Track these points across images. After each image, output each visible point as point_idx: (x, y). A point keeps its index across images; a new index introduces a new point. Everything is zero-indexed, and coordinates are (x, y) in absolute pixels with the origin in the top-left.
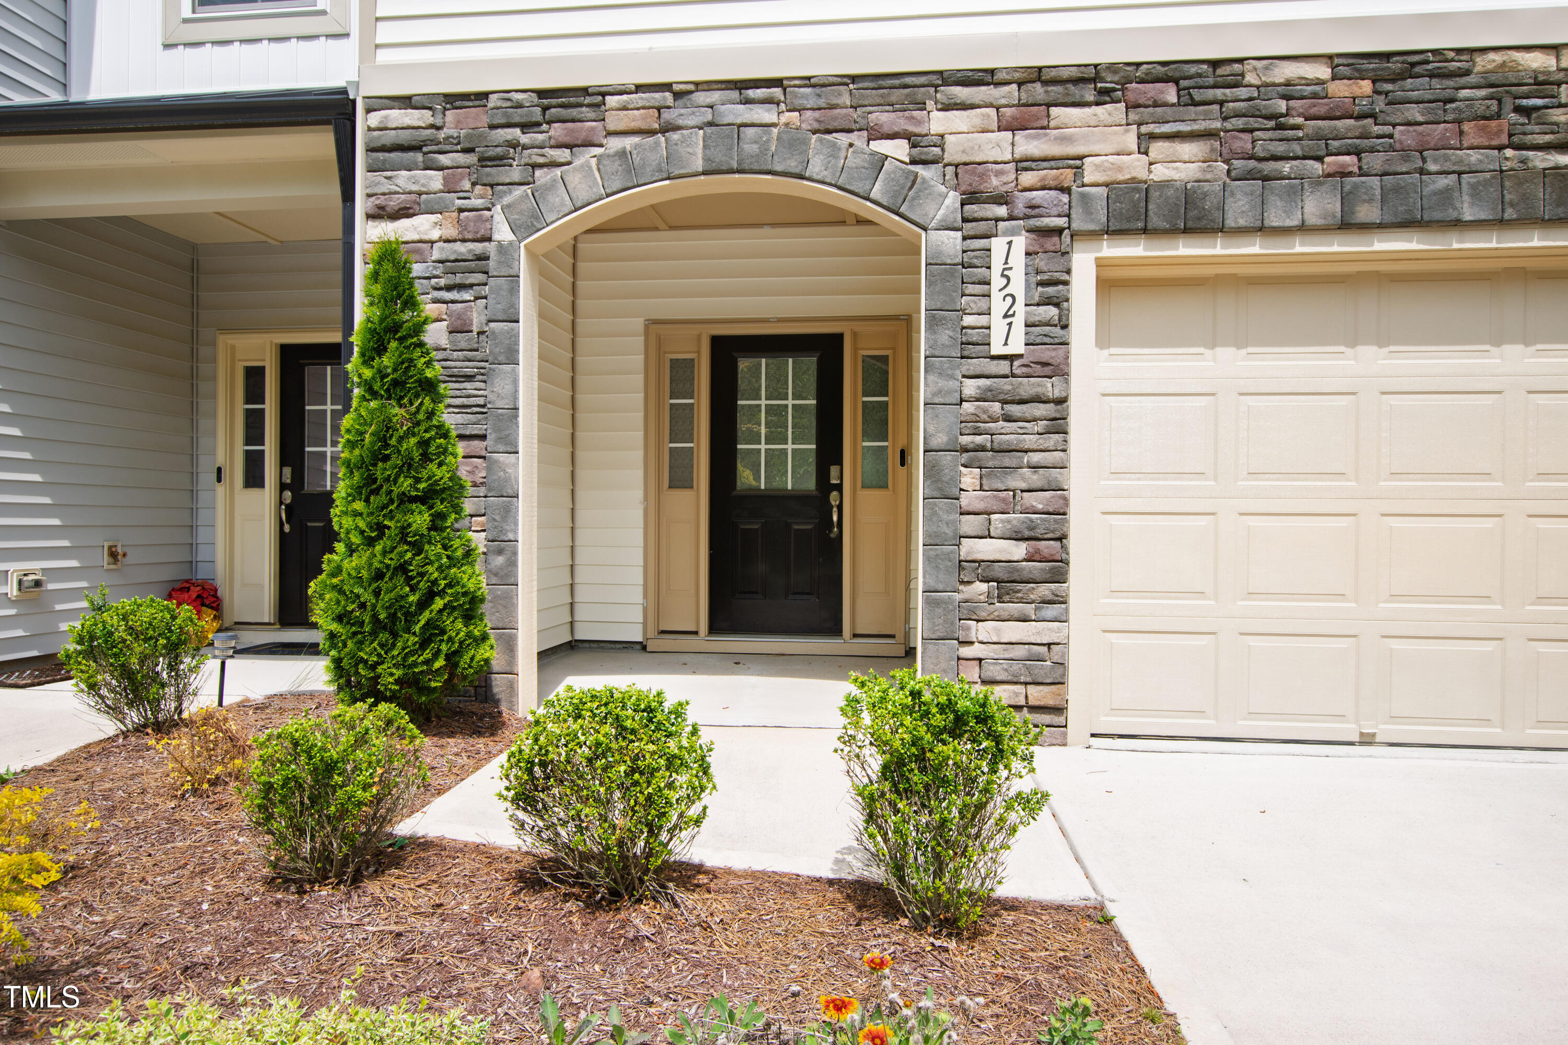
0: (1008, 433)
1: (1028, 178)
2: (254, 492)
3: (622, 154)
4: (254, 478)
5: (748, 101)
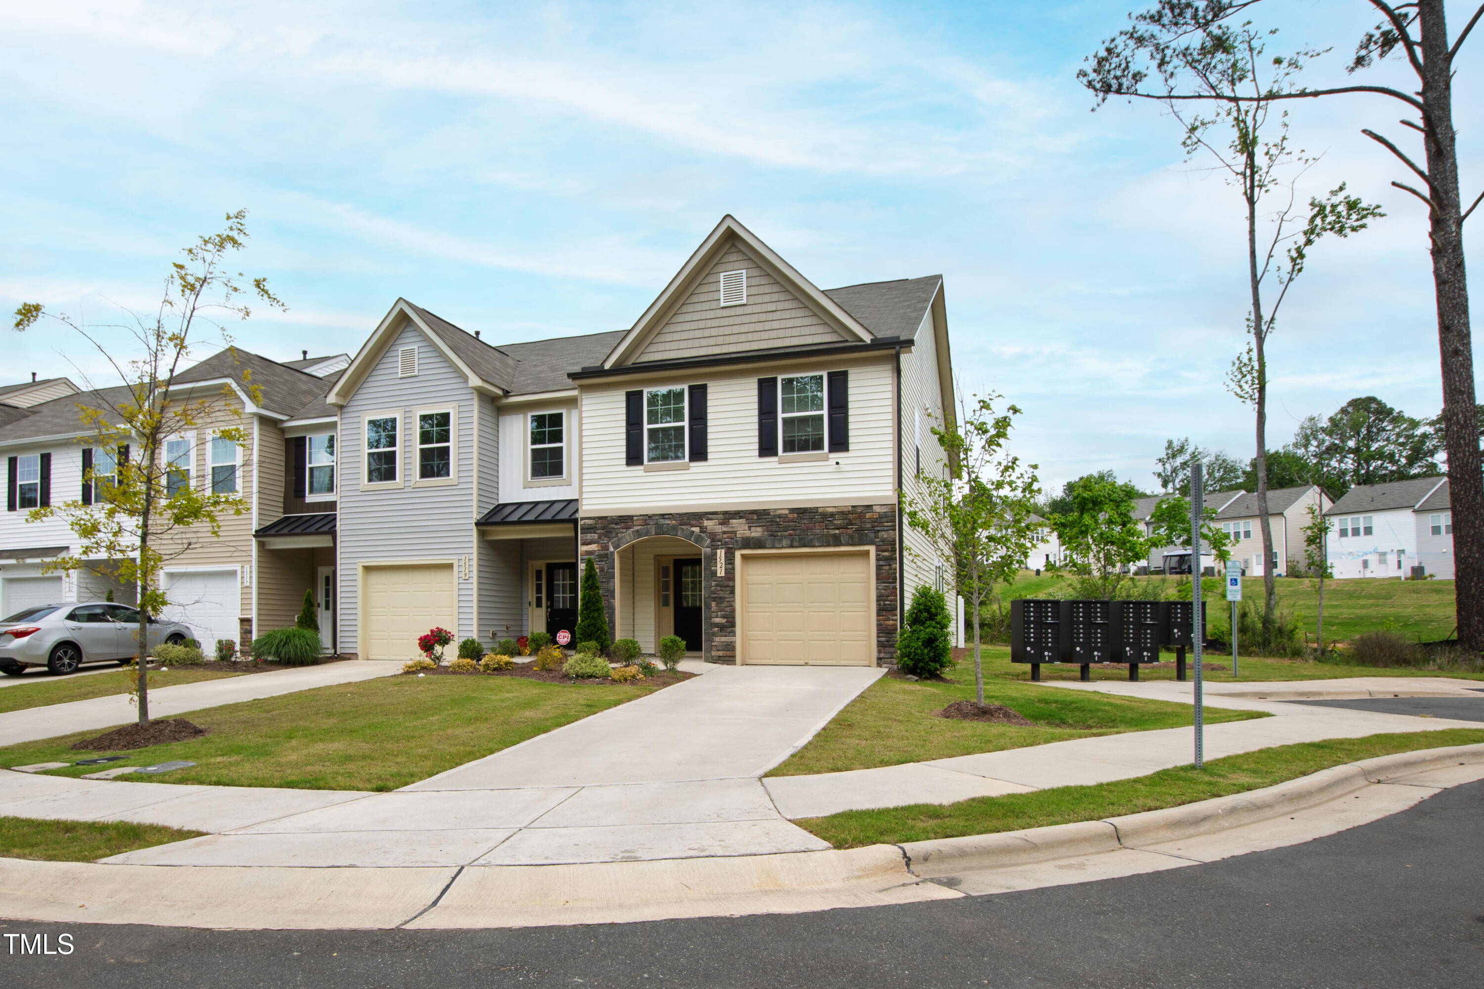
0: (721, 594)
1: (725, 536)
2: (539, 609)
3: (637, 531)
4: (539, 604)
5: (664, 518)
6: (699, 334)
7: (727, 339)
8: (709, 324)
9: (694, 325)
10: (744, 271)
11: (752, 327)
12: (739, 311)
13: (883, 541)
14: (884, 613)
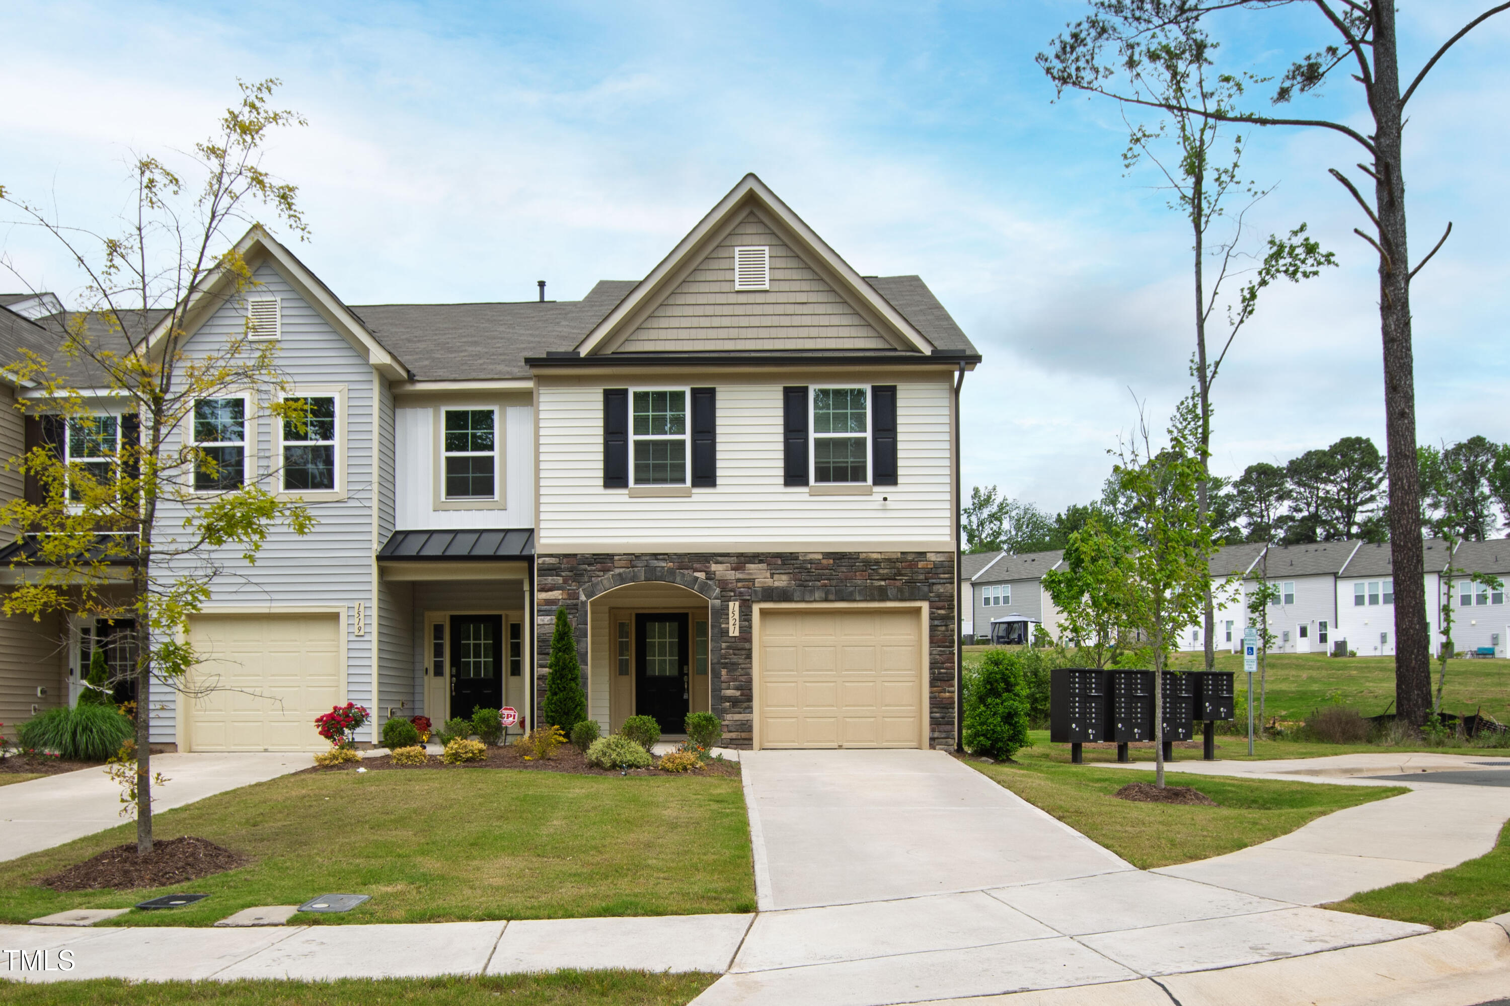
0: (735, 659)
1: (740, 584)
2: (440, 678)
3: (620, 574)
4: (439, 672)
5: (657, 559)
6: (705, 322)
7: (744, 333)
8: (718, 310)
9: (699, 311)
10: (767, 248)
11: (776, 321)
12: (760, 298)
13: (939, 596)
14: (939, 683)
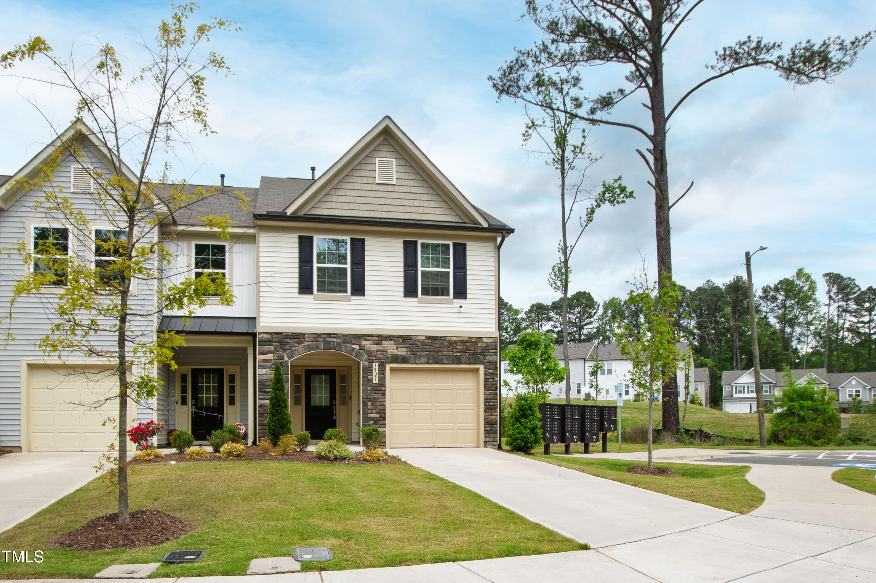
0: (376, 396)
1: (379, 353)
2: (184, 407)
3: (309, 345)
4: (184, 402)
5: (331, 337)
6: (358, 200)
7: (381, 208)
8: (367, 194)
9: (355, 193)
10: (394, 160)
11: (399, 202)
12: (390, 188)
13: (489, 362)
14: (489, 411)
